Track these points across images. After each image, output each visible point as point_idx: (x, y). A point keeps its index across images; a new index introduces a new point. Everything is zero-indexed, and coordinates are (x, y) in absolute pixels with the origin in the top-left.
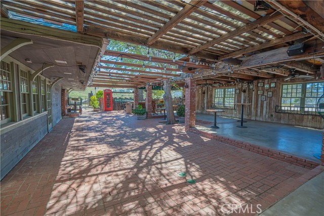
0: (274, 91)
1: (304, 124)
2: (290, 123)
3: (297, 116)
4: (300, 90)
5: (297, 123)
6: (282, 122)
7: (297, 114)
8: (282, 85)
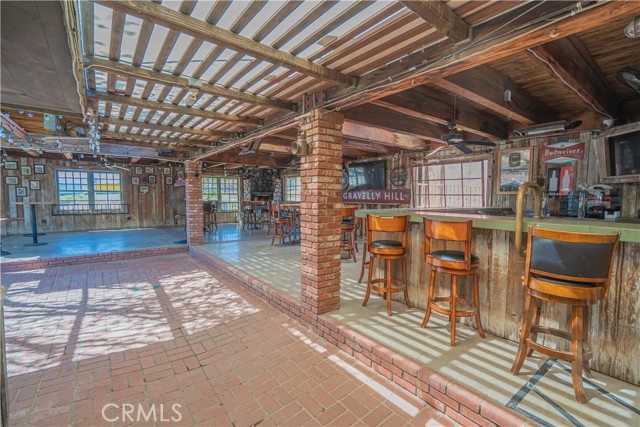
0: (44, 180)
1: (97, 227)
2: (78, 229)
3: (87, 218)
4: (85, 181)
5: (89, 228)
6: (65, 229)
7: (88, 214)
8: (57, 171)
